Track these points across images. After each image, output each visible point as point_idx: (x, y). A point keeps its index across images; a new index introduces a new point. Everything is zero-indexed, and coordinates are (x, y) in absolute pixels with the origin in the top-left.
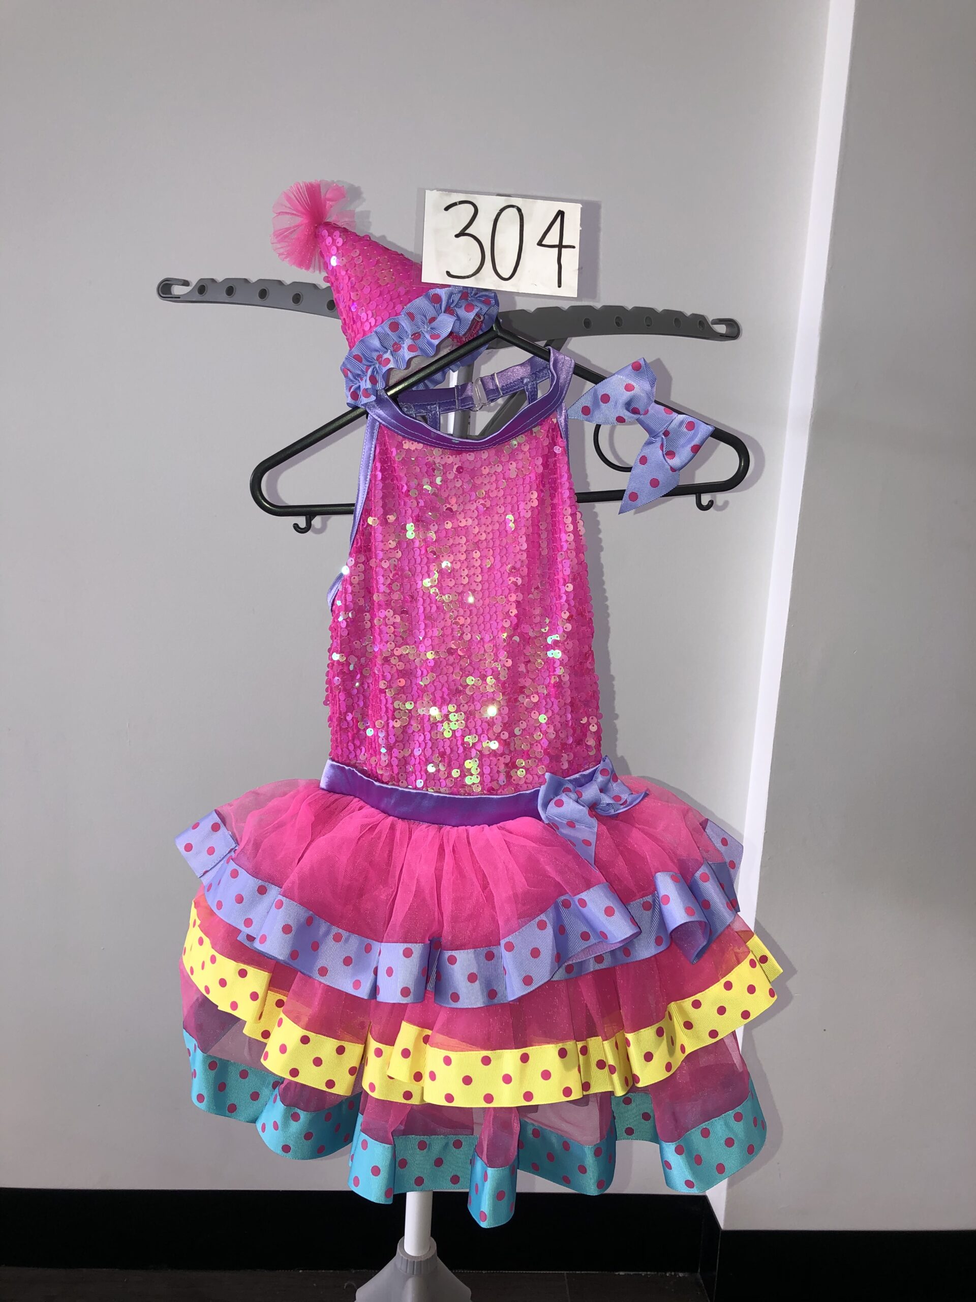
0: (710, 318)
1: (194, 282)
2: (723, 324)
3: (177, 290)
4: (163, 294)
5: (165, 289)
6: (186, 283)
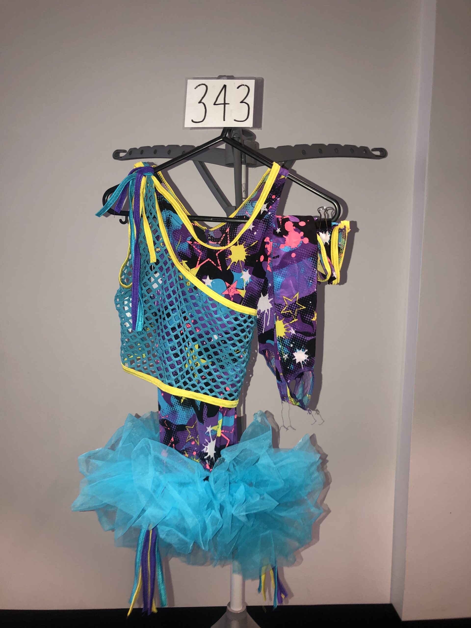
0: (370, 148)
1: (127, 150)
2: (377, 151)
3: (122, 155)
4: (116, 157)
5: (116, 155)
6: (124, 151)
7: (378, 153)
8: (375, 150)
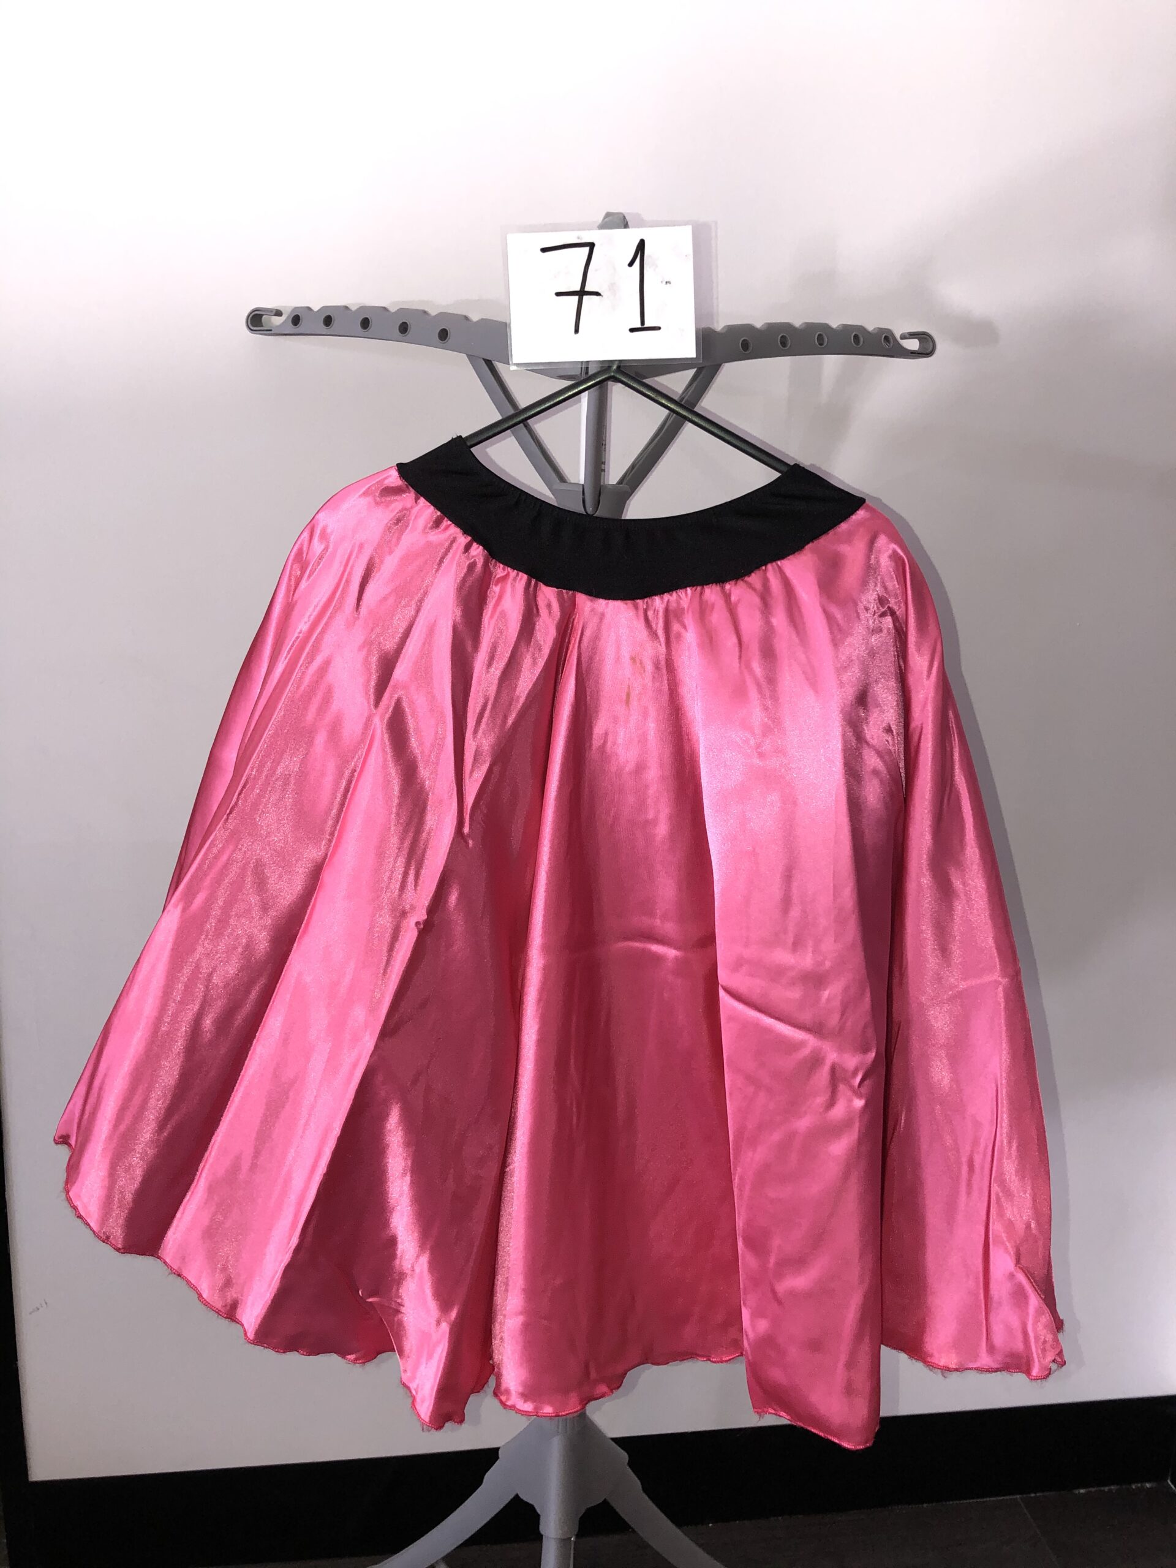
7: (913, 345)
8: (908, 336)
